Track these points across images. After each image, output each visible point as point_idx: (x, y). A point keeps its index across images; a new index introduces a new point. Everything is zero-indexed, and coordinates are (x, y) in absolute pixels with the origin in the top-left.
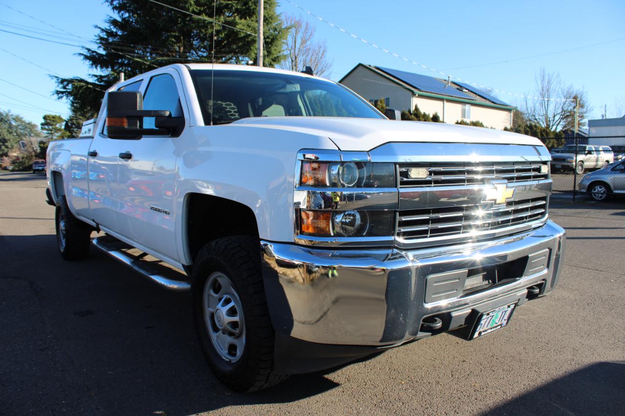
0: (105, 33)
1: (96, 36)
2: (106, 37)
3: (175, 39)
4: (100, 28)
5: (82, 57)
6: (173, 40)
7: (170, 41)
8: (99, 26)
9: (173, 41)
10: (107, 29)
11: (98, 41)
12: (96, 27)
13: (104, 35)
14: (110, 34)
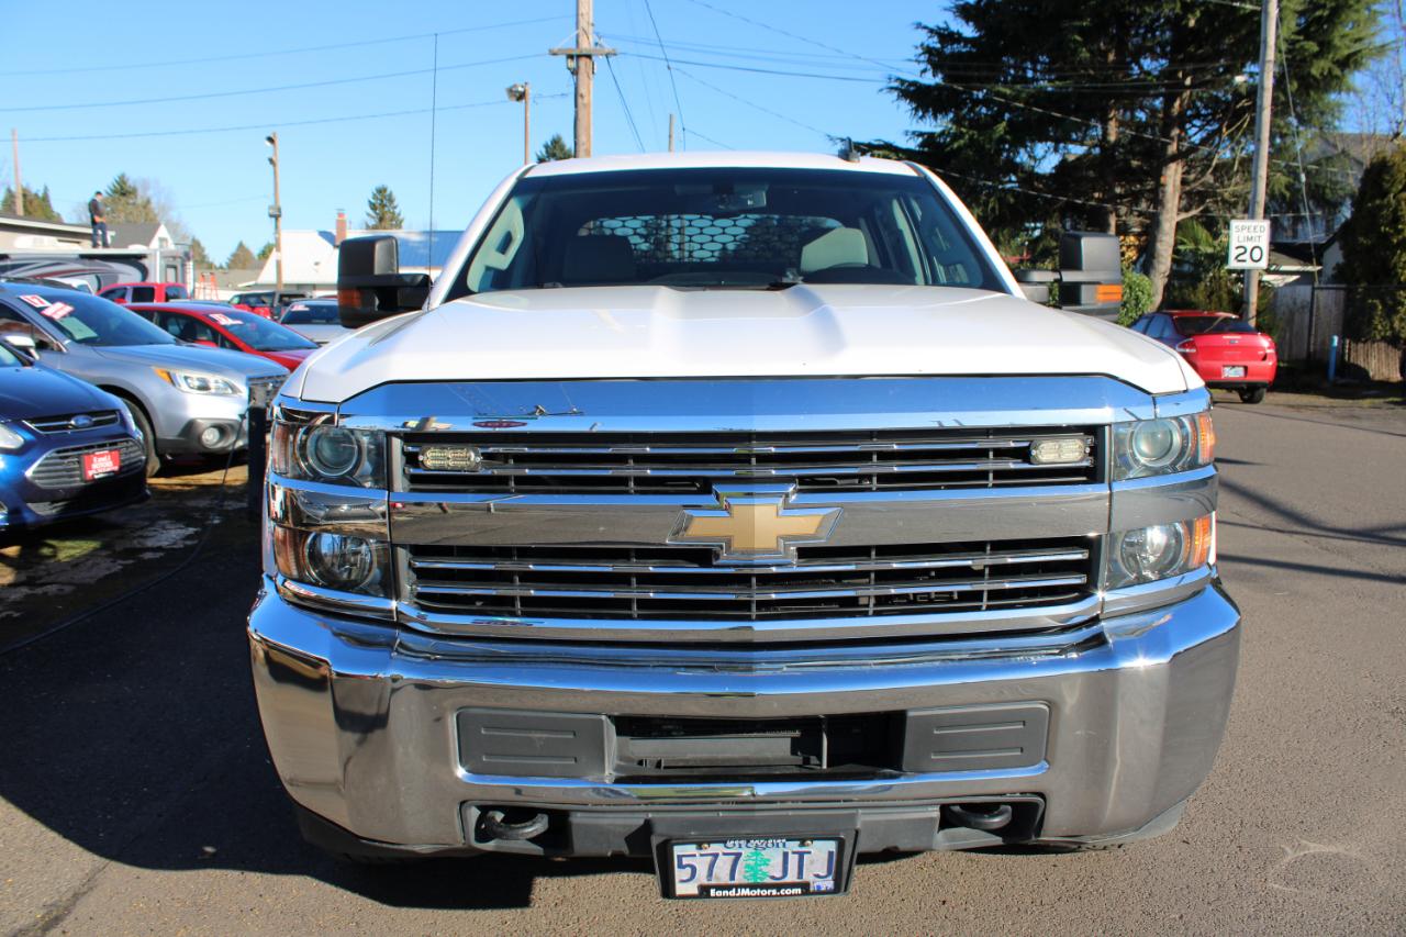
0: (936, 39)
1: (917, 47)
2: (938, 46)
3: (1080, 35)
4: (925, 28)
5: (896, 94)
6: (1078, 38)
7: (1070, 41)
8: (924, 23)
9: (1078, 41)
10: (940, 29)
11: (922, 58)
12: (919, 26)
13: (934, 42)
14: (946, 36)
